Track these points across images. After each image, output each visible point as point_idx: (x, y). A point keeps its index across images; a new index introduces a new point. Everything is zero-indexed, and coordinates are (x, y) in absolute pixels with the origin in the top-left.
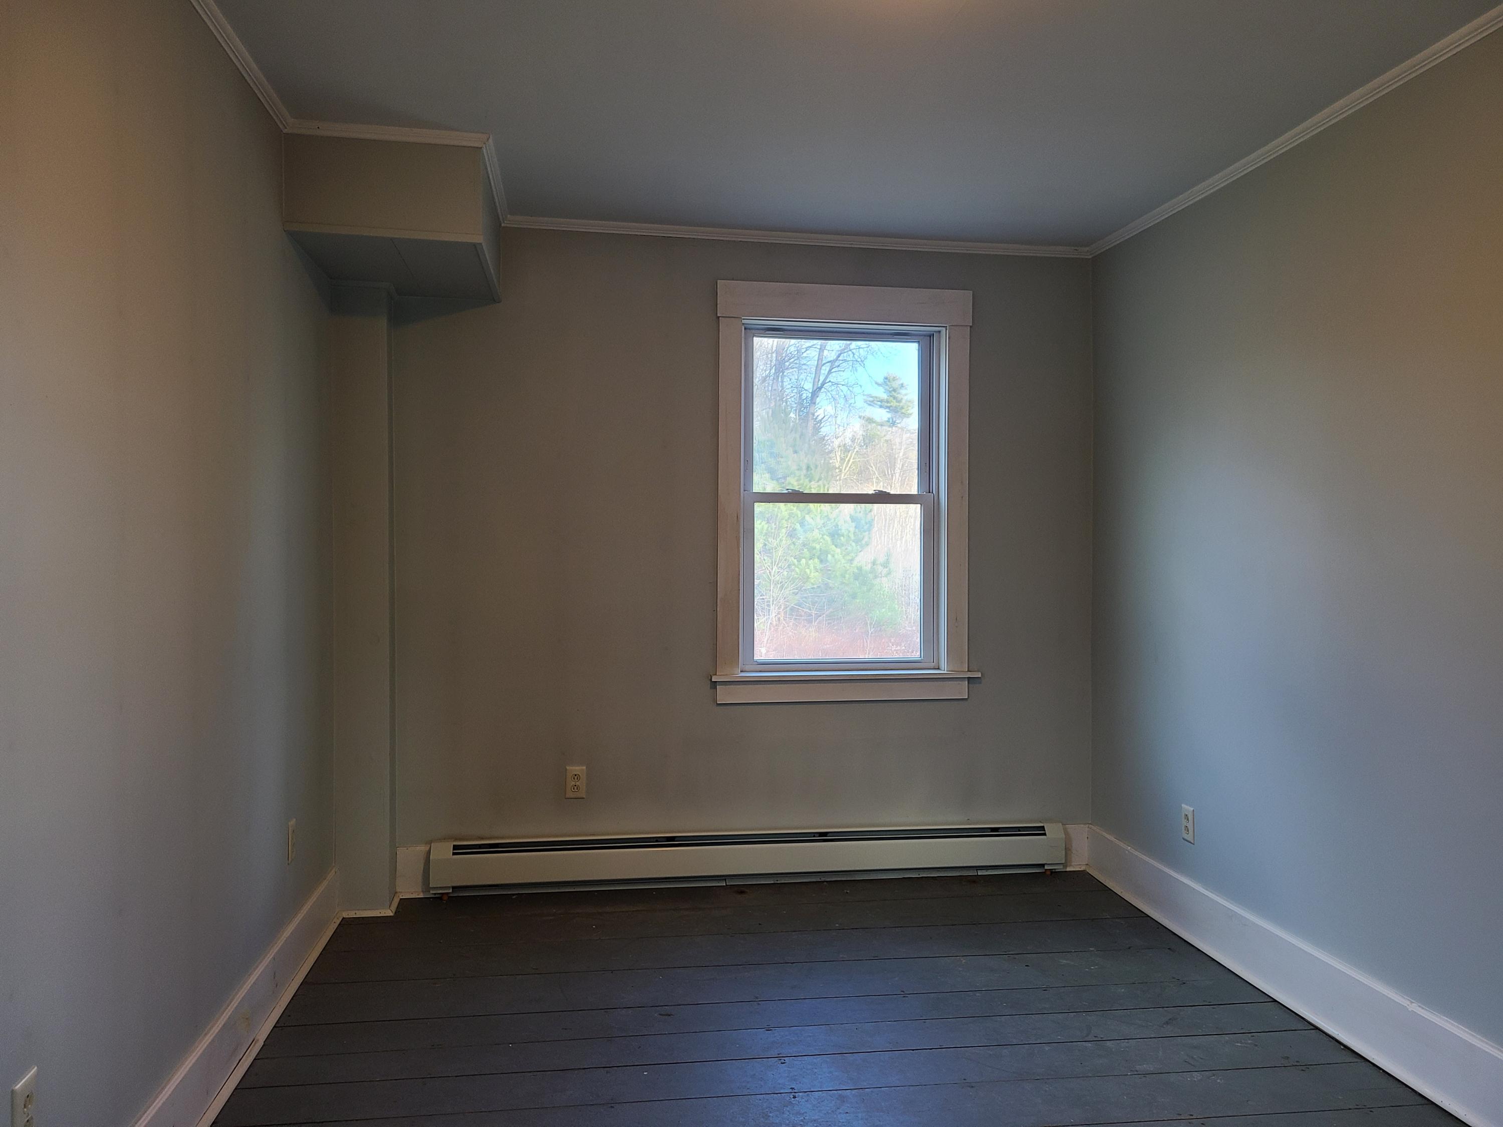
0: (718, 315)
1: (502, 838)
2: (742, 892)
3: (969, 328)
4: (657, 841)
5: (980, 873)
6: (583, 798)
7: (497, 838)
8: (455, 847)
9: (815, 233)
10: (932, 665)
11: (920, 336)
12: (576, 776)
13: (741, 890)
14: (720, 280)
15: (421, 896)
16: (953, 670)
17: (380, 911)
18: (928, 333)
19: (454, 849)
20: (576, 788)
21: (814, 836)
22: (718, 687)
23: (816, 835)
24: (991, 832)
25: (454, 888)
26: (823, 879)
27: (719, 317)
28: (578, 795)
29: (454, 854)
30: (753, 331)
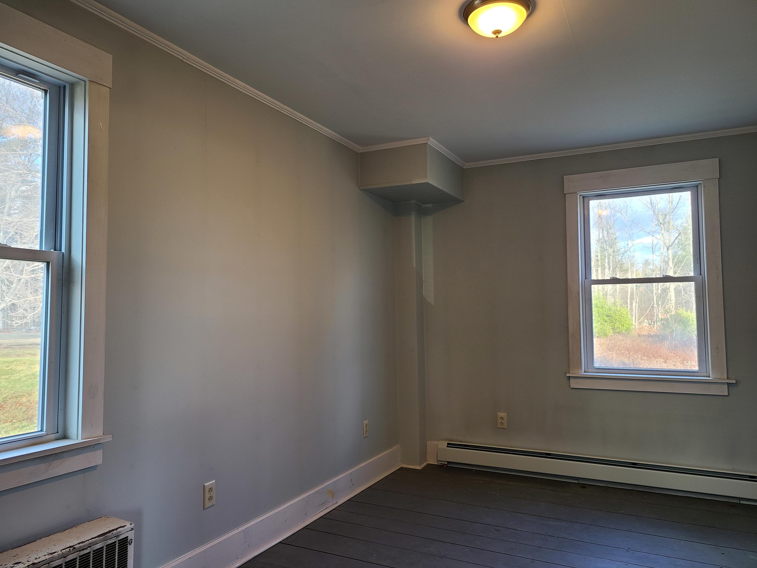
0: (565, 193)
1: (469, 443)
2: (585, 488)
3: (718, 179)
4: (541, 455)
5: (742, 502)
6: (506, 429)
7: (467, 442)
8: (448, 444)
9: (618, 143)
10: (706, 374)
11: (690, 187)
12: (502, 418)
13: (584, 486)
14: (565, 175)
15: (436, 464)
16: (716, 378)
17: (416, 466)
18: (693, 185)
19: (447, 445)
20: (502, 423)
21: (629, 464)
22: (571, 379)
23: (630, 464)
24: (750, 478)
25: (448, 462)
26: (634, 489)
27: (565, 194)
28: (503, 427)
29: (447, 447)
30: (589, 198)
